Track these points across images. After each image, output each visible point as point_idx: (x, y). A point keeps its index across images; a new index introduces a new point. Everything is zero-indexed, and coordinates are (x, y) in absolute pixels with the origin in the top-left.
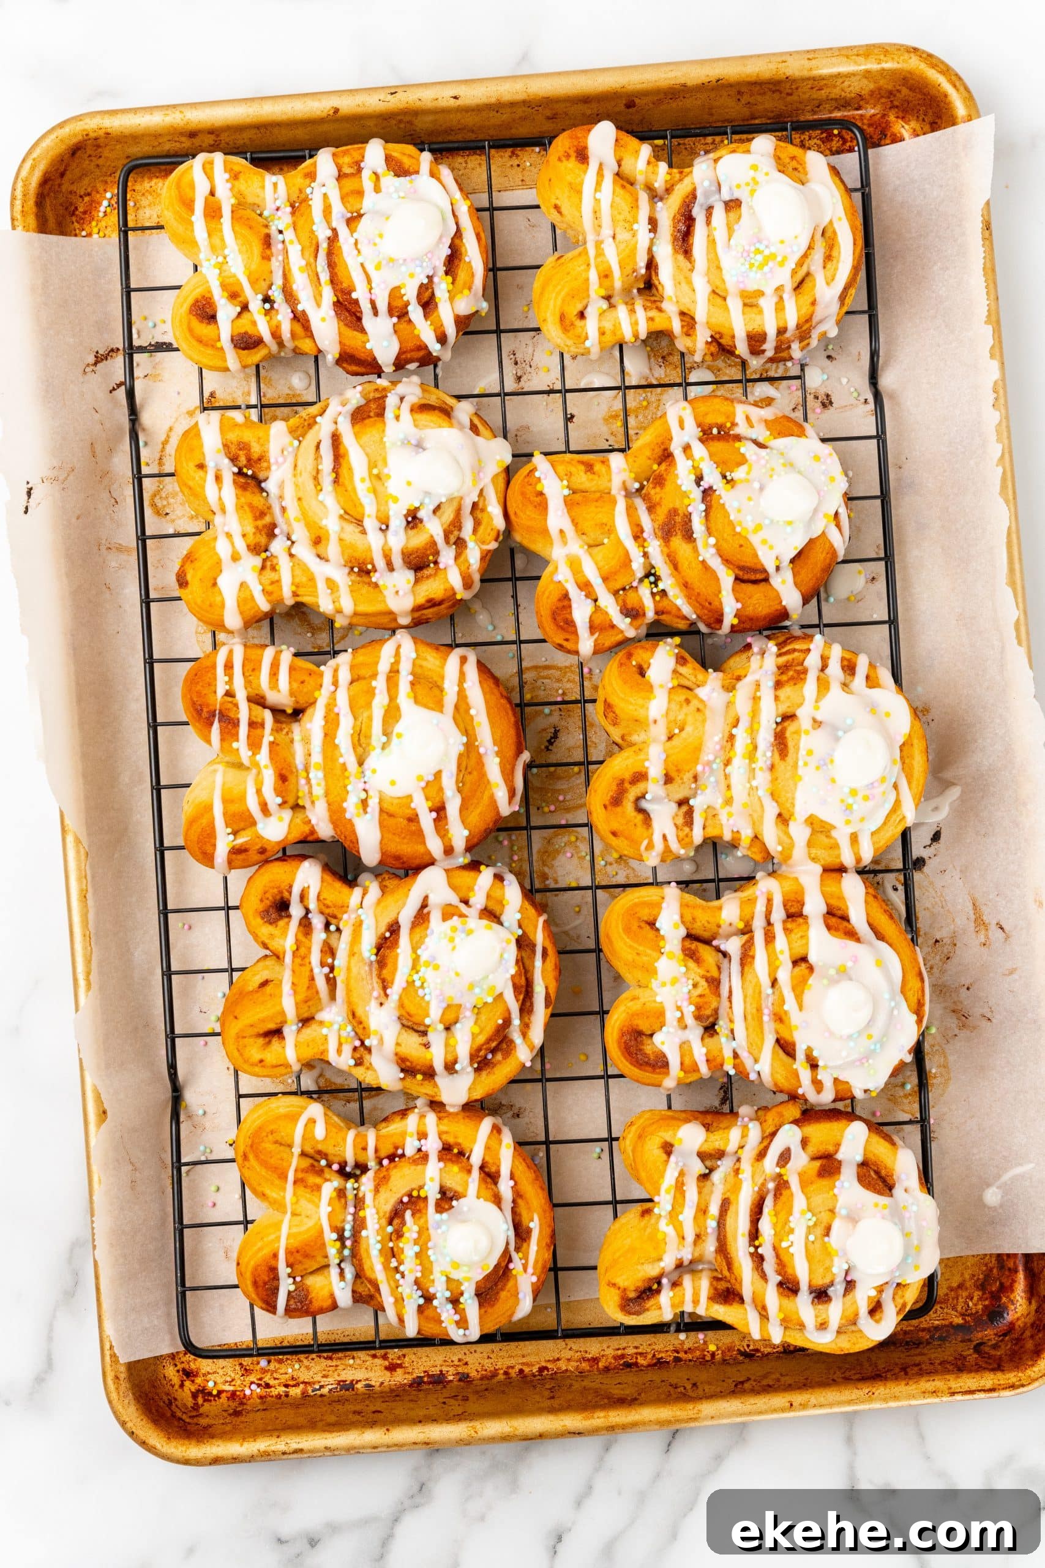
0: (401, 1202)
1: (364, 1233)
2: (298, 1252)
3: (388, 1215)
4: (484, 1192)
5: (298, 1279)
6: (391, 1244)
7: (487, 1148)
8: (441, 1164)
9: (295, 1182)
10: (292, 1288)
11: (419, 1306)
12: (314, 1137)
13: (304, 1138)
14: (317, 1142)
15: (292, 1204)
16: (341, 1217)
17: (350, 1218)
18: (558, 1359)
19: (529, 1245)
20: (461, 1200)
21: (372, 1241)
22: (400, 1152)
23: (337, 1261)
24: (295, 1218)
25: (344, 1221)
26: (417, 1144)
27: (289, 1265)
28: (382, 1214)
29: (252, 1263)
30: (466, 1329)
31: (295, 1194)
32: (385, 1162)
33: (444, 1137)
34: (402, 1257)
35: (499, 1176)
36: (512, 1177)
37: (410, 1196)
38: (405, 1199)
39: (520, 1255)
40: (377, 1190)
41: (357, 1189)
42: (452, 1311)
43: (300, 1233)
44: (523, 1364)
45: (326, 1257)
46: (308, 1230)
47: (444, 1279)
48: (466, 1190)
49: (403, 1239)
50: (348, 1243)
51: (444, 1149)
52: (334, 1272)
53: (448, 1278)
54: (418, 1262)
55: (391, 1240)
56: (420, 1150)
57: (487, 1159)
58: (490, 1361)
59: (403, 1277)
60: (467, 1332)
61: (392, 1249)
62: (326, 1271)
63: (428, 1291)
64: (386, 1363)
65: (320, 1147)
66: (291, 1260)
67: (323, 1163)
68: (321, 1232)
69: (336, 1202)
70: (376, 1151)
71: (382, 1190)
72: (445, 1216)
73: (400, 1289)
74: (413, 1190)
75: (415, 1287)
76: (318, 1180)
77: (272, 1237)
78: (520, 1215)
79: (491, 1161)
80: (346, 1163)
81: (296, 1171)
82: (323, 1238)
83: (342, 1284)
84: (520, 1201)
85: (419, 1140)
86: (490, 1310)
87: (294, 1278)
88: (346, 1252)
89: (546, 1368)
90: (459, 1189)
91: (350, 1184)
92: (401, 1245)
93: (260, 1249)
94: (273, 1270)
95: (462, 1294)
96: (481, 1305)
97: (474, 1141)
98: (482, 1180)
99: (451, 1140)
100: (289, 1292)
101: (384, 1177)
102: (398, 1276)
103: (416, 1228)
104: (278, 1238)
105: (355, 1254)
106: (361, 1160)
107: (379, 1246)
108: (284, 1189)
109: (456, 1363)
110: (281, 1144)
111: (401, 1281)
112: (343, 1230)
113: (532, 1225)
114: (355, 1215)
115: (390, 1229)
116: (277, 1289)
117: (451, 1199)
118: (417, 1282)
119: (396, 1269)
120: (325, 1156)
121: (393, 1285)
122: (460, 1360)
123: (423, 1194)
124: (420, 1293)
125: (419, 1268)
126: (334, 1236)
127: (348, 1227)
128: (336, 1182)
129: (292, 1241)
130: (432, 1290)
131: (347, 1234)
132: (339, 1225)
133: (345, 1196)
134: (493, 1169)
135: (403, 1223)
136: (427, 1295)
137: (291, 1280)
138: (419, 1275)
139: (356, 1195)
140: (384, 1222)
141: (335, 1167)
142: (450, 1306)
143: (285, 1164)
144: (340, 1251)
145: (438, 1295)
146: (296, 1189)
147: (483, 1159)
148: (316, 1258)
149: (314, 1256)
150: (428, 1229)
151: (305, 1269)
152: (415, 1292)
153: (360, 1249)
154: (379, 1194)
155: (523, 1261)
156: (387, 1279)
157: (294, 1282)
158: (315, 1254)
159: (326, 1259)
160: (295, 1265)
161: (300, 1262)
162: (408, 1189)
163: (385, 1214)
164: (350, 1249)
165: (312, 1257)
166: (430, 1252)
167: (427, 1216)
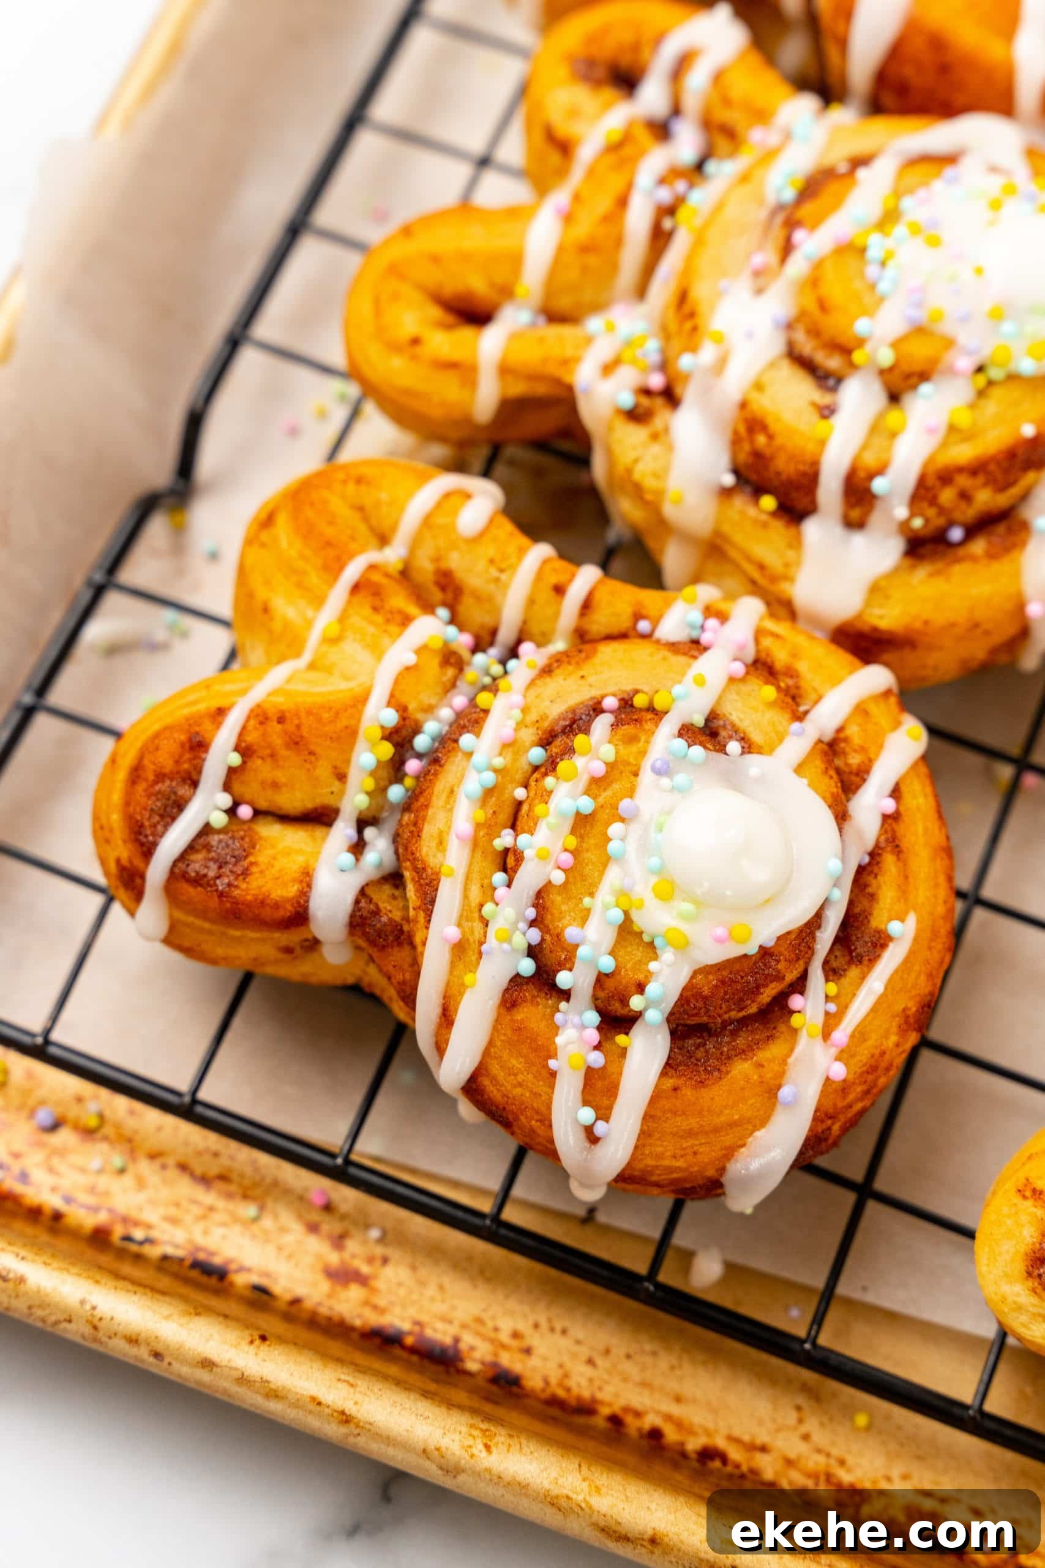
0: (597, 705)
2: (281, 720)
3: (546, 724)
5: (245, 811)
6: (520, 793)
7: (861, 710)
8: (735, 675)
9: (356, 588)
10: (219, 819)
13: (427, 521)
14: (454, 540)
15: (323, 641)
17: (447, 716)
18: (763, 1449)
19: (863, 978)
20: (753, 753)
22: (644, 626)
23: (363, 809)
25: (430, 708)
27: (244, 749)
33: (767, 642)
35: (864, 778)
36: (896, 793)
37: (625, 700)
38: (609, 704)
39: (832, 989)
40: (547, 672)
42: (595, 1038)
44: (668, 1418)
46: (329, 693)
47: (617, 916)
48: (774, 748)
50: (413, 766)
53: (627, 921)
54: (572, 842)
55: (525, 783)
56: (694, 642)
57: (852, 730)
58: (588, 1371)
59: (509, 882)
60: (600, 1127)
61: (519, 804)
62: (319, 831)
64: (334, 1258)
65: (455, 562)
66: (253, 736)
68: (361, 700)
69: (433, 663)
70: (587, 606)
71: (560, 672)
72: (697, 752)
73: (487, 913)
74: (637, 692)
75: (530, 918)
76: (412, 607)
78: (872, 897)
79: (856, 742)
81: (373, 567)
82: (360, 713)
84: (889, 860)
87: (236, 798)
88: (395, 794)
89: (724, 1458)
91: (481, 659)
92: (549, 785)
94: (198, 746)
97: (833, 684)
100: (207, 829)
101: (578, 658)
102: (499, 879)
103: (608, 752)
104: (242, 692)
105: (415, 803)
107: (489, 778)
108: (319, 601)
109: (504, 1337)
110: (366, 519)
111: (501, 892)
112: (416, 728)
113: (895, 928)
115: (537, 754)
116: (179, 806)
118: (541, 898)
120: (453, 598)
121: (476, 895)
122: (516, 1335)
123: (660, 703)
124: (534, 936)
125: (567, 859)
126: (390, 717)
127: (433, 729)
129: (280, 699)
130: (571, 933)
131: (421, 742)
132: (413, 711)
133: (459, 670)
134: (854, 759)
138: (558, 879)
140: (530, 736)
142: (592, 1019)
143: (354, 546)
144: (381, 778)
146: (349, 603)
147: (840, 730)
148: (314, 768)
149: (313, 758)
150: (636, 774)
151: (275, 785)
152: (522, 926)
153: (438, 784)
154: (548, 680)
155: (832, 1007)
156: (468, 878)
157: (231, 812)
158: (319, 750)
159: (336, 785)
160: (255, 756)
161: (272, 756)
162: (629, 687)
163: (542, 719)
164: (407, 790)
165: (307, 757)
166: (615, 829)
167: (648, 742)
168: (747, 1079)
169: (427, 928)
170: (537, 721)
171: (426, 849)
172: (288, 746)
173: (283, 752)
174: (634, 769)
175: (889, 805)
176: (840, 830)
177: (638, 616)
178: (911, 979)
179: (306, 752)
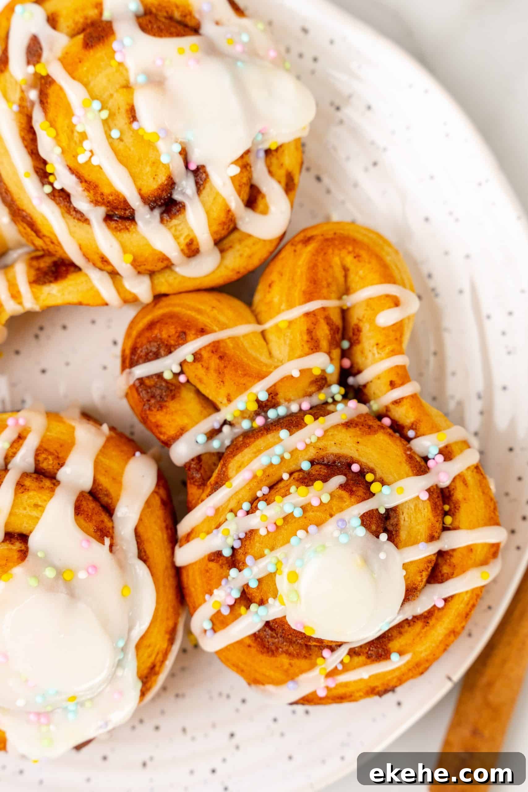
0: (349, 465)
1: (284, 433)
3: (323, 453)
4: (413, 569)
5: (182, 379)
6: (286, 476)
7: (470, 549)
8: (425, 496)
9: (307, 314)
10: (168, 376)
11: (219, 554)
12: (376, 314)
13: (369, 302)
14: (372, 321)
15: (277, 326)
16: (291, 395)
17: (294, 408)
19: (365, 664)
20: (391, 546)
21: (278, 449)
22: (411, 434)
23: (229, 418)
24: (260, 336)
25: (289, 401)
26: (433, 452)
27: (197, 356)
28: (321, 444)
29: (177, 309)
30: (214, 630)
31: (290, 323)
32: (386, 421)
33: (458, 483)
34: (278, 498)
35: (442, 582)
36: (447, 601)
37: (362, 473)
38: (355, 468)
39: (347, 660)
40: (348, 425)
41: (335, 402)
42: (232, 602)
43: (245, 351)
45: (229, 401)
46: (255, 360)
47: (271, 569)
48: (406, 545)
49: (303, 489)
50: (260, 420)
51: (442, 490)
52: (214, 421)
53: (275, 574)
54: (280, 523)
55: (291, 474)
56: (426, 459)
57: (457, 555)
59: (248, 513)
60: (210, 633)
61: (281, 480)
62: (208, 410)
63: (246, 554)
65: (366, 328)
66: (205, 354)
67: (346, 344)
68: (261, 377)
69: (307, 381)
70: (397, 402)
71: (352, 431)
72: (362, 532)
73: (230, 516)
74: (372, 471)
75: (242, 536)
76: (324, 344)
77: (222, 319)
78: (401, 633)
79: (454, 560)
80: (359, 372)
81: (324, 309)
82: (253, 383)
83: (202, 439)
84: (419, 624)
85: (441, 452)
86: (253, 651)
87: (182, 372)
88: (246, 425)
90: (403, 535)
91: (336, 389)
92: (293, 489)
93: (199, 311)
94: (181, 339)
95: (262, 603)
96: (255, 636)
97: (472, 527)
98: (428, 560)
99: (459, 495)
100: (159, 376)
101: (370, 427)
102: (246, 506)
104: (223, 327)
105: (249, 436)
106: (372, 390)
107: (276, 461)
108: (291, 306)
110: (345, 277)
111: (240, 513)
112: (275, 406)
113: (394, 657)
114: (302, 413)
115: (306, 466)
116: (157, 356)
117: (386, 530)
118: (251, 534)
119: (254, 501)
120: (354, 341)
121: (232, 505)
123: (375, 487)
124: (237, 545)
125: (272, 528)
126: (263, 397)
127: (282, 411)
128: (331, 369)
129: (231, 345)
130: (249, 560)
131: (272, 414)
132: (280, 398)
133: (320, 388)
134: (445, 569)
135: (325, 479)
136: (239, 557)
137: (177, 369)
138: (263, 532)
139: (326, 403)
140: (312, 453)
141: (347, 363)
142: (236, 594)
143: (325, 291)
144: (244, 414)
145: (246, 572)
146: (300, 317)
147: (454, 550)
148: (220, 388)
149: (222, 384)
150: (331, 516)
151: (201, 381)
152: (235, 537)
153: (259, 440)
154: (344, 430)
155: (340, 667)
156: (236, 493)
157: (176, 375)
158: (226, 384)
159: (225, 401)
160: (200, 363)
161: (207, 369)
162: (371, 465)
163: (323, 449)
164: (252, 427)
165: (220, 382)
166: (301, 533)
167: (348, 507)
168: (282, 666)
169: (207, 496)
170: (320, 449)
171: (233, 464)
172: (215, 370)
173: (212, 371)
174: (333, 513)
175: (440, 604)
176: (403, 604)
177: (413, 427)
178: (389, 677)
179: (221, 380)
